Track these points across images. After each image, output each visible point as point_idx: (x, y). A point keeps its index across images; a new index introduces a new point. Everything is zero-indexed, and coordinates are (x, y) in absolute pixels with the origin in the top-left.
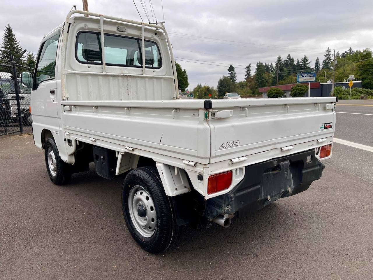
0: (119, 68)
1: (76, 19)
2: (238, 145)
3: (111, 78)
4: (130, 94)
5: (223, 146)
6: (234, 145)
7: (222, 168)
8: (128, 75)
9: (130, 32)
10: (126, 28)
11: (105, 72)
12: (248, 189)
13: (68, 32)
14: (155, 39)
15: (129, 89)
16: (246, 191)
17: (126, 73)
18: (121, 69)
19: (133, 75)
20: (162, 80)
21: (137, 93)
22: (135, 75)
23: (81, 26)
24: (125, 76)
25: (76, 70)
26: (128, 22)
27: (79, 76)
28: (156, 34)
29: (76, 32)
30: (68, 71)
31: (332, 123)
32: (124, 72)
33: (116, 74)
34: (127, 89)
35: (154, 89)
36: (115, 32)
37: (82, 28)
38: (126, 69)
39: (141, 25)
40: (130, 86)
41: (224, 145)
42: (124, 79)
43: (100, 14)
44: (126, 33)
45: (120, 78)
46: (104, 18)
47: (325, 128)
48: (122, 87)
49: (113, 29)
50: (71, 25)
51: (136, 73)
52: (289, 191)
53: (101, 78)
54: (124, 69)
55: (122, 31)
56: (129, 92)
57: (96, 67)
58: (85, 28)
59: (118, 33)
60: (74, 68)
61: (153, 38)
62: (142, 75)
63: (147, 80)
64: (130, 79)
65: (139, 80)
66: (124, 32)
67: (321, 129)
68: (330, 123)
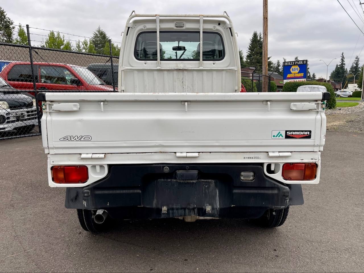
0: (174, 63)
1: (135, 22)
2: (89, 140)
3: (166, 72)
4: (184, 87)
5: (65, 139)
6: (82, 139)
7: (70, 160)
8: (182, 68)
9: (188, 26)
10: (184, 23)
11: (160, 66)
12: (118, 190)
13: (127, 35)
14: (217, 30)
15: (184, 83)
16: (115, 191)
17: (181, 66)
18: (176, 63)
19: (187, 68)
20: (224, 72)
21: (192, 86)
22: (189, 68)
23: (140, 27)
24: (179, 69)
25: (133, 66)
26: (185, 17)
27: (136, 72)
28: (219, 24)
29: (137, 34)
30: (124, 68)
31: (310, 132)
32: (179, 66)
33: (170, 68)
34: (183, 83)
35: (212, 82)
36: (173, 28)
37: (142, 29)
38: (182, 63)
39: (199, 17)
40: (186, 79)
41: (67, 138)
42: (179, 73)
43: (156, 14)
44: (184, 28)
45: (175, 72)
46: (160, 17)
47: (287, 137)
48: (177, 81)
49: (171, 26)
50: (130, 28)
51: (192, 67)
52: (206, 210)
53: (156, 73)
54: (180, 63)
55: (179, 26)
56: (184, 85)
57: (152, 63)
58: (145, 29)
59: (176, 29)
60: (132, 65)
61: (215, 29)
62: (199, 67)
63: (205, 73)
64: (186, 72)
65: (195, 73)
66: (182, 27)
67: (275, 138)
68: (302, 131)
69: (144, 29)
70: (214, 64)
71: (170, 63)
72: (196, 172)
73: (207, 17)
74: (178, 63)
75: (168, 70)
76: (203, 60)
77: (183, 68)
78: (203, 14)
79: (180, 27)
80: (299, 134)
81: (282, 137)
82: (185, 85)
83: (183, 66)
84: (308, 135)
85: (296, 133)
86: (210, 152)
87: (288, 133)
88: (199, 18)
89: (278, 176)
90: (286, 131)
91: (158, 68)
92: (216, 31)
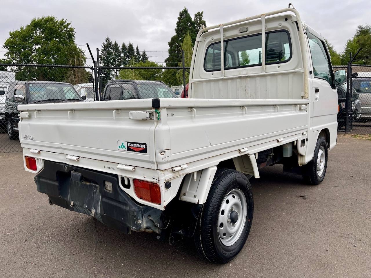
0: (237, 71)
3: (229, 81)
6: (30, 138)
9: (252, 29)
10: (247, 27)
11: (223, 76)
17: (244, 74)
18: (239, 70)
19: (248, 75)
20: (291, 76)
21: (255, 94)
22: (250, 75)
23: (209, 40)
24: (241, 77)
26: (246, 21)
27: (205, 83)
28: (286, 20)
29: (206, 47)
30: (194, 80)
31: (145, 144)
32: (242, 74)
33: (232, 77)
34: (246, 91)
36: (237, 35)
38: (245, 69)
40: (248, 87)
41: (25, 137)
42: (242, 80)
43: (220, 24)
44: (248, 32)
45: (238, 80)
46: (223, 26)
47: (129, 149)
48: (239, 89)
49: (236, 33)
51: (255, 73)
52: (91, 212)
53: (221, 82)
54: (242, 70)
57: (217, 73)
59: (240, 35)
60: (202, 77)
61: (281, 26)
62: (261, 73)
63: (269, 78)
64: (248, 79)
65: (258, 79)
66: (245, 32)
67: (120, 149)
68: (140, 144)
69: (212, 40)
70: (279, 67)
71: (233, 71)
72: (79, 174)
73: (270, 15)
74: (241, 70)
75: (232, 79)
76: (266, 64)
77: (244, 75)
78: (263, 13)
79: (243, 32)
80: (137, 147)
81: (125, 148)
82: (248, 94)
83: (245, 73)
84: (144, 149)
85: (135, 145)
86: (85, 158)
87: (129, 144)
88: (260, 18)
89: (131, 192)
90: (128, 143)
91: (222, 78)
92: (284, 28)
